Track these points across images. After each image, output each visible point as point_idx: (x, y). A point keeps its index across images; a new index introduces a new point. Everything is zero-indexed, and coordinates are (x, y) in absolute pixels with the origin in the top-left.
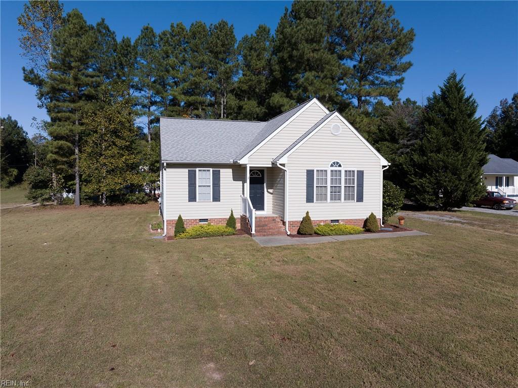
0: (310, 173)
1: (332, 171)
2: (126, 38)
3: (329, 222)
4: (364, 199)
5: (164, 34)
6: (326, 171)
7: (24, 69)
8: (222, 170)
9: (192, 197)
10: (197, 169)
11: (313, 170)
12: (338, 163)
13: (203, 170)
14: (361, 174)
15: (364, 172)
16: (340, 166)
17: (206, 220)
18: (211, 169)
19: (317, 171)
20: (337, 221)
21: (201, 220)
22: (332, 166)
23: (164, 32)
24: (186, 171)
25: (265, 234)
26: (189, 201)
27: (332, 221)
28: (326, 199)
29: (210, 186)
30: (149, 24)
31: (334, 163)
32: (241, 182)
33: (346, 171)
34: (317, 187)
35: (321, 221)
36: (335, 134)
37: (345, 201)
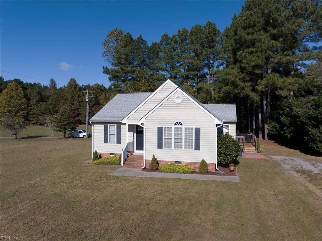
0: (160, 130)
1: (175, 128)
2: (154, 43)
3: (174, 163)
4: (201, 148)
5: (174, 37)
6: (171, 128)
7: (103, 67)
8: (122, 126)
9: (106, 141)
10: (109, 125)
11: (162, 127)
12: (180, 123)
13: (112, 126)
14: (198, 131)
15: (201, 129)
16: (181, 124)
17: (113, 154)
18: (116, 125)
19: (165, 128)
20: (180, 162)
21: (111, 154)
22: (175, 124)
23: (174, 36)
24: (103, 125)
25: (129, 166)
26: (105, 143)
27: (176, 162)
28: (171, 147)
29: (115, 135)
30: (166, 33)
31: (177, 123)
32: (133, 133)
33: (186, 128)
34: (164, 138)
35: (168, 162)
36: (178, 103)
37: (185, 149)
